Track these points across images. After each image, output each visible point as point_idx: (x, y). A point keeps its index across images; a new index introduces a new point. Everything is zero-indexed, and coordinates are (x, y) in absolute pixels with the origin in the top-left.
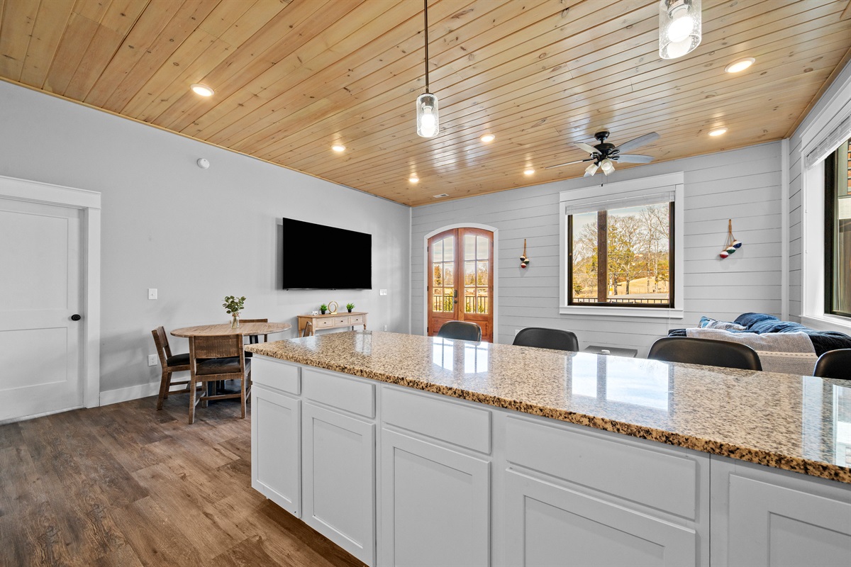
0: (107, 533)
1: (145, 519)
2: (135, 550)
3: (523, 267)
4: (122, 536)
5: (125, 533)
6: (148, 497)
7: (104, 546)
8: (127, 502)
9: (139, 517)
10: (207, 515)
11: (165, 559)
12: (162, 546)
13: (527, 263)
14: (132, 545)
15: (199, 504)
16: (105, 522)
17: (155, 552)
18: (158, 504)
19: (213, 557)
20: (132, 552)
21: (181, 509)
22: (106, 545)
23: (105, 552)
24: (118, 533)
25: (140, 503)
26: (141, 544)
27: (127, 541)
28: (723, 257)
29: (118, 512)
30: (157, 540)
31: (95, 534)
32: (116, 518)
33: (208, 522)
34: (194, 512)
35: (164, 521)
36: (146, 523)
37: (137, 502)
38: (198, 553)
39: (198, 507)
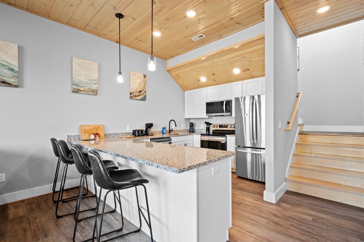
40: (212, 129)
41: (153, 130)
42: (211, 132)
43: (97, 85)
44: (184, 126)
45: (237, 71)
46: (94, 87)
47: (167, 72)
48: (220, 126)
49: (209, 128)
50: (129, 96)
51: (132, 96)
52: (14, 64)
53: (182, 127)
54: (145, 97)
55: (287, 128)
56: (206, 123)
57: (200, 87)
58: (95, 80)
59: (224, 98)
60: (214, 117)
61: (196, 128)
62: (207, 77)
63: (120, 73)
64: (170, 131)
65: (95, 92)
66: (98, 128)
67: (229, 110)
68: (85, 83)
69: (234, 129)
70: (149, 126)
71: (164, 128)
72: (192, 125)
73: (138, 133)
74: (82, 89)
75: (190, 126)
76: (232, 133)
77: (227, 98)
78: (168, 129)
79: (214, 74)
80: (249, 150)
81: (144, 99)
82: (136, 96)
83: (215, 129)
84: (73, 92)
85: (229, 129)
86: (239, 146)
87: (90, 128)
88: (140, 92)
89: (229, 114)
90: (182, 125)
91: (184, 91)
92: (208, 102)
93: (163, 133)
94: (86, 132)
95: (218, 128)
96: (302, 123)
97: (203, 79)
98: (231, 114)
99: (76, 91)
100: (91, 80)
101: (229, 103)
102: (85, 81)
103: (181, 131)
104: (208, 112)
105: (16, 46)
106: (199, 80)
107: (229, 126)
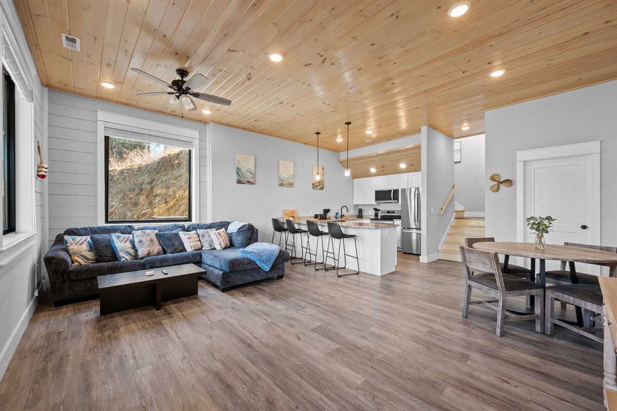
40: (380, 214)
41: (329, 215)
42: (379, 217)
43: (292, 180)
44: (353, 212)
45: (403, 166)
46: (291, 181)
47: (340, 163)
48: (388, 212)
49: (377, 214)
50: (312, 186)
51: (314, 186)
52: (253, 169)
53: (351, 213)
54: (323, 186)
55: (439, 213)
56: (374, 209)
57: (369, 176)
58: (291, 176)
59: (392, 187)
60: (382, 204)
61: (364, 214)
62: (377, 168)
63: (318, 173)
64: (342, 216)
65: (291, 185)
66: (293, 212)
67: (396, 198)
68: (287, 179)
69: (400, 215)
70: (327, 211)
71: (337, 214)
72: (360, 211)
73: (320, 216)
74: (284, 183)
75: (359, 212)
76: (399, 217)
77: (395, 188)
78: (340, 214)
79: (383, 167)
80: (414, 230)
81: (322, 189)
82: (317, 186)
83: (383, 214)
84: (280, 185)
85: (396, 214)
86: (404, 228)
87: (289, 212)
88: (320, 182)
89: (397, 201)
90: (351, 211)
91: (354, 179)
92: (377, 190)
93: (336, 218)
94: (287, 214)
95: (386, 214)
96: (463, 210)
97: (373, 170)
98: (398, 202)
99: (281, 185)
100: (289, 176)
101: (396, 192)
102: (287, 177)
103: (350, 217)
104: (377, 199)
105: (253, 158)
106: (369, 171)
107: (396, 212)
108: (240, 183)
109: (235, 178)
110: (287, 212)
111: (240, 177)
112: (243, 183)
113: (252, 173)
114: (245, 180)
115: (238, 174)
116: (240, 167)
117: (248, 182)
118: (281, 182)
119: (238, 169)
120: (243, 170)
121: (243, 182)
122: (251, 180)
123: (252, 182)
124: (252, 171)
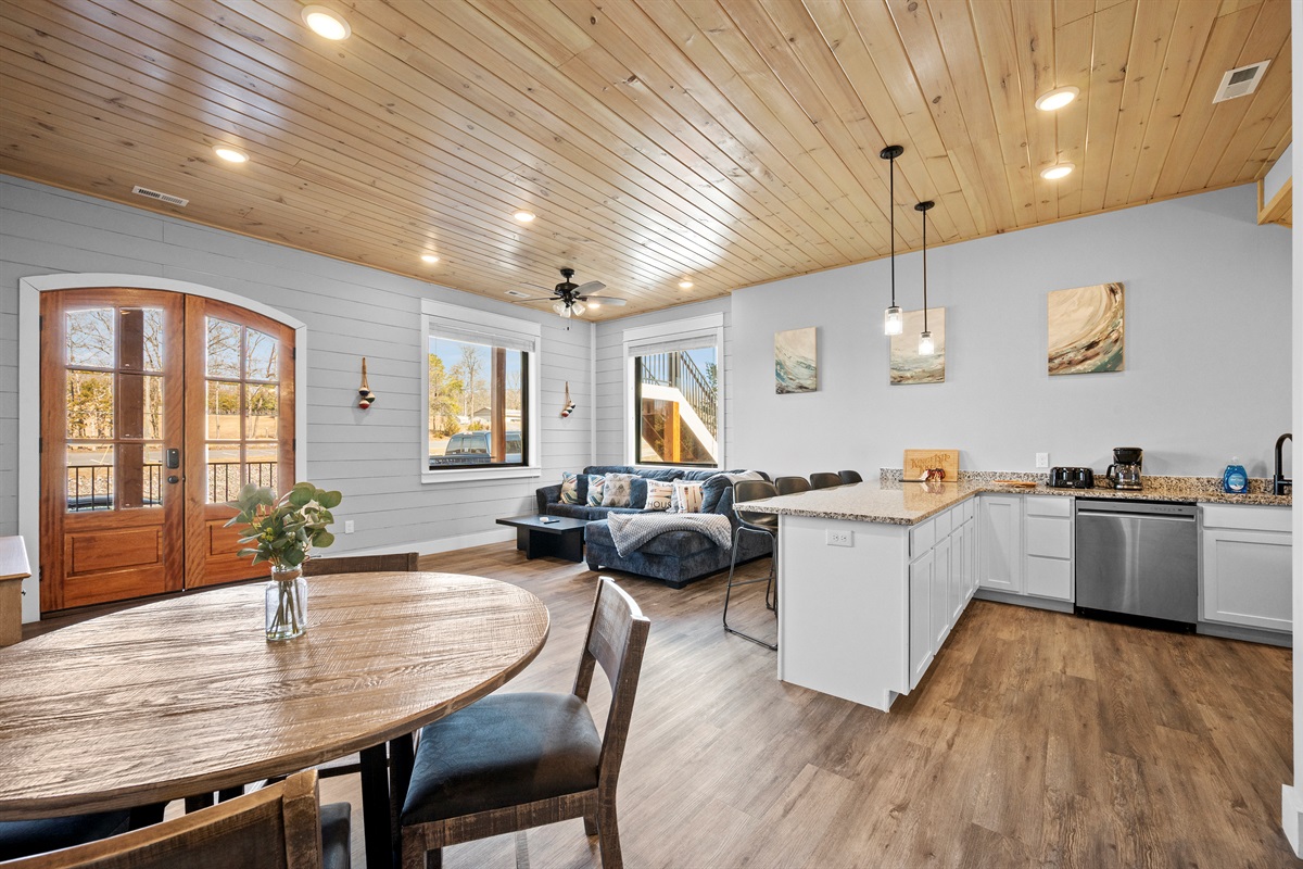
0: (1060, 818)
1: (1007, 796)
2: (1043, 774)
3: (364, 407)
4: (1045, 799)
5: (1041, 798)
6: (975, 821)
7: (1071, 805)
8: (1006, 844)
9: (1011, 809)
10: (950, 746)
11: (1026, 747)
12: (1018, 757)
13: (371, 400)
14: (1043, 780)
15: (941, 759)
16: (1053, 838)
17: (1028, 758)
18: (975, 800)
19: (991, 720)
20: (1049, 775)
21: (963, 772)
22: (1068, 804)
23: (1073, 798)
24: (1048, 807)
25: (992, 823)
26: (1034, 775)
27: (1045, 789)
28: (565, 415)
29: (1028, 839)
30: (1016, 765)
31: (1074, 830)
32: (1037, 829)
33: (957, 740)
34: (955, 758)
35: (992, 776)
36: (1010, 790)
37: (995, 829)
38: (997, 730)
39: (945, 759)
46: (936, 365)
50: (1047, 365)
51: (1056, 365)
52: (811, 357)
54: (1118, 358)
65: (938, 376)
66: (947, 458)
68: (918, 362)
81: (1114, 364)
82: (1071, 363)
84: (893, 383)
87: (925, 456)
88: (1092, 345)
94: (914, 464)
99: (898, 381)
102: (916, 358)
105: (812, 331)
108: (782, 392)
109: (773, 383)
110: (917, 456)
111: (783, 379)
112: (788, 392)
113: (808, 367)
114: (792, 385)
115: (778, 375)
116: (781, 358)
117: (801, 387)
118: (896, 373)
119: (778, 363)
120: (789, 364)
121: (790, 389)
122: (808, 383)
123: (811, 387)
124: (808, 363)
